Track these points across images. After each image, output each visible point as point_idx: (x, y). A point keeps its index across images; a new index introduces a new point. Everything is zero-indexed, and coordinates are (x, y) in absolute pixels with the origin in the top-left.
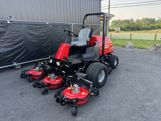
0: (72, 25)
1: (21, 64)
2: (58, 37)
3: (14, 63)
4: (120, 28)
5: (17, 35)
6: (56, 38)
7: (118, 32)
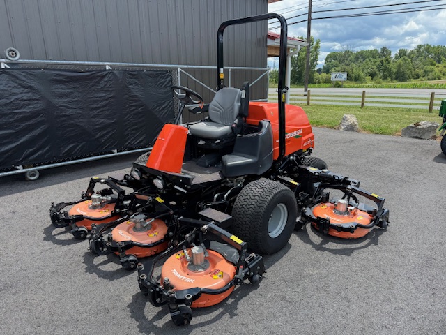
0: (179, 71)
1: (39, 170)
2: (136, 101)
3: (18, 167)
4: (345, 76)
5: (25, 98)
6: (131, 103)
7: (339, 86)
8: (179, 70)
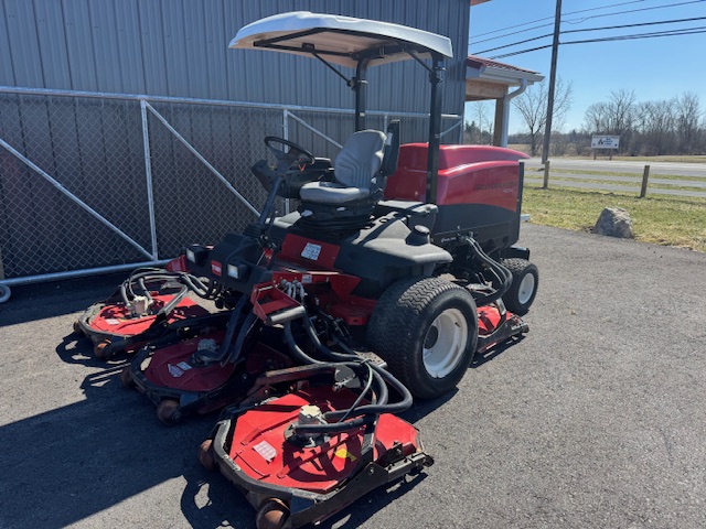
0: (286, 115)
4: (615, 141)
8: (286, 113)
